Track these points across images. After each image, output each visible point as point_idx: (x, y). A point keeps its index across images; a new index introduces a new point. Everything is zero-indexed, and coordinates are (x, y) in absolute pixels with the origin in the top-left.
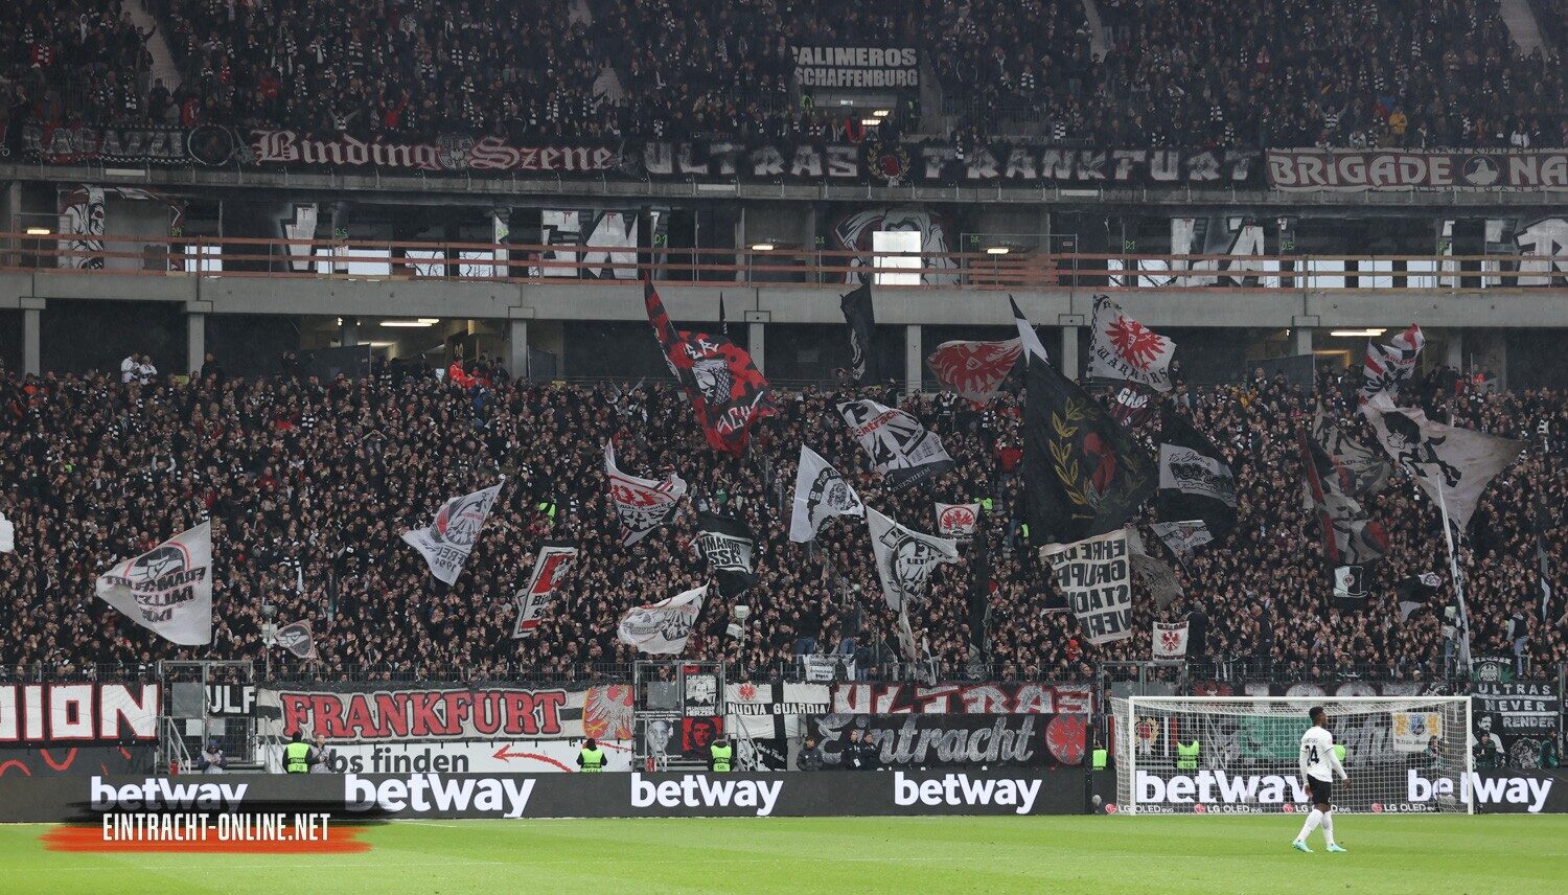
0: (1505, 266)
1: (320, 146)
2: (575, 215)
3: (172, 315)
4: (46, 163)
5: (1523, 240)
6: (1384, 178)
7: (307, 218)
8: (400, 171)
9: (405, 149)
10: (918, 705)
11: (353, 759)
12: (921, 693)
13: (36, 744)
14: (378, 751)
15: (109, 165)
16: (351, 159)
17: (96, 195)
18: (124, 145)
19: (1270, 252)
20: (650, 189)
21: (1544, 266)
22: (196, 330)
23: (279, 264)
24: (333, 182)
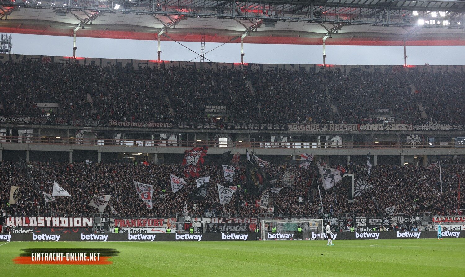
0: (329, 144)
1: (121, 123)
2: (166, 135)
3: (96, 152)
4: (74, 126)
5: (332, 140)
6: (308, 129)
7: (119, 135)
8: (135, 127)
9: (136, 123)
10: (226, 221)
11: (127, 231)
12: (227, 219)
13: (71, 228)
14: (131, 229)
15: (84, 126)
16: (127, 125)
17: (82, 131)
18: (87, 123)
19: (288, 142)
20: (180, 130)
21: (336, 144)
22: (99, 155)
23: (114, 143)
24: (123, 129)
